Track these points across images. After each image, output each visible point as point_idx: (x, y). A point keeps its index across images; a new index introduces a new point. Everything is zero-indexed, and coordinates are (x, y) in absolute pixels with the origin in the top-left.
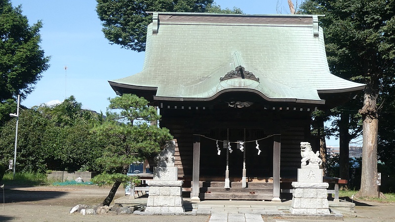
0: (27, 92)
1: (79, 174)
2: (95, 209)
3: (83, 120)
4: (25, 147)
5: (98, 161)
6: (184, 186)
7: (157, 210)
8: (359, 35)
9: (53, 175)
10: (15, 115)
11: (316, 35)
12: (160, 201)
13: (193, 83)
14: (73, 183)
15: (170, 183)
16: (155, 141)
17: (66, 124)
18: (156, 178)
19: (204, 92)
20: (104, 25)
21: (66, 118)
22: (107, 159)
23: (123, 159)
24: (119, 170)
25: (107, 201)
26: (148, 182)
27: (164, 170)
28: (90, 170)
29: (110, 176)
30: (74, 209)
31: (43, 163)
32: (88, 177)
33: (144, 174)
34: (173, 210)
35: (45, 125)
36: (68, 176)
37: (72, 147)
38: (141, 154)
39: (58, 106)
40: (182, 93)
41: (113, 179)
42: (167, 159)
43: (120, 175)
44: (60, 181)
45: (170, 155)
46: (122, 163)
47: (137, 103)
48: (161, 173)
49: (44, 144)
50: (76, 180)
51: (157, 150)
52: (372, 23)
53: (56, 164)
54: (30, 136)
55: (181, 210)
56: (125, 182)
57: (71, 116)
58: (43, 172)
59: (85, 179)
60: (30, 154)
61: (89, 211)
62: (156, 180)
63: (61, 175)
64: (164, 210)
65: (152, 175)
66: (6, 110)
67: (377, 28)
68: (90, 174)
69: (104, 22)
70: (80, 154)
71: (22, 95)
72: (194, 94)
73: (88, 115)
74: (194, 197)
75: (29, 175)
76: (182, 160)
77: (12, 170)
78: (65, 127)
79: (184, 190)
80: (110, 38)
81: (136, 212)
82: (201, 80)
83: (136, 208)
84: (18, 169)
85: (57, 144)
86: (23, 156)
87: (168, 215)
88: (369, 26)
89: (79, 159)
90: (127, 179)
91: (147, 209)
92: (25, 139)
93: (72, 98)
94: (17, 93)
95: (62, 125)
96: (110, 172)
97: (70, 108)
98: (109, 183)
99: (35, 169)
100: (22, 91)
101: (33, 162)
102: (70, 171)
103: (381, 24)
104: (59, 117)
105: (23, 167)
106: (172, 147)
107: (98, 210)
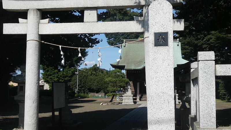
0: (80, 64)
1: (100, 94)
2: (107, 103)
3: (101, 73)
4: (81, 84)
5: (108, 89)
6: (133, 96)
7: (126, 103)
8: (196, 42)
9: (91, 94)
10: (77, 73)
11: (178, 45)
12: (127, 101)
13: (137, 63)
14: (98, 97)
15: (129, 95)
16: (124, 83)
17: (94, 75)
18: (125, 94)
19: (140, 67)
20: (107, 39)
21: (94, 72)
22: (110, 88)
23: (115, 88)
24: (114, 92)
25: (111, 101)
26: (123, 95)
27: (127, 91)
28: (104, 92)
29: (111, 94)
30: (101, 104)
31: (87, 90)
32: (103, 95)
33: (122, 93)
34: (130, 103)
35: (87, 76)
36: (96, 95)
37: (97, 84)
38: (121, 87)
39: (91, 68)
40: (133, 67)
41: (112, 94)
42: (128, 88)
43: (114, 93)
44: (93, 97)
45: (129, 87)
46: (115, 90)
47: (119, 71)
48: (127, 93)
49: (87, 83)
50: (99, 96)
51: (125, 85)
52: (201, 38)
53: (92, 90)
54: (82, 80)
55: (133, 103)
56: (116, 95)
57: (96, 72)
58: (87, 93)
59: (102, 95)
60: (83, 87)
61: (106, 104)
62: (125, 95)
63: (93, 94)
64: (128, 103)
65: (124, 93)
66: (73, 71)
67: (203, 39)
68: (104, 94)
69: (107, 38)
70: (100, 86)
71: (79, 65)
72: (137, 67)
73: (102, 71)
74: (138, 100)
75: (82, 94)
76: (134, 88)
77: (76, 93)
78: (94, 76)
79: (134, 98)
80: (110, 44)
81: (119, 104)
82: (139, 62)
83: (119, 103)
84: (78, 92)
85: (92, 83)
86: (80, 88)
87: (129, 105)
88: (199, 39)
89: (100, 88)
90: (117, 95)
91: (123, 103)
92: (81, 82)
93: (96, 65)
94: (77, 65)
95: (92, 75)
96: (111, 93)
97: (95, 69)
98: (111, 96)
99: (84, 92)
100: (78, 64)
101: (84, 90)
102: (97, 93)
103: (204, 38)
104: (91, 72)
105: (80, 92)
106: (130, 85)
107: (108, 104)
